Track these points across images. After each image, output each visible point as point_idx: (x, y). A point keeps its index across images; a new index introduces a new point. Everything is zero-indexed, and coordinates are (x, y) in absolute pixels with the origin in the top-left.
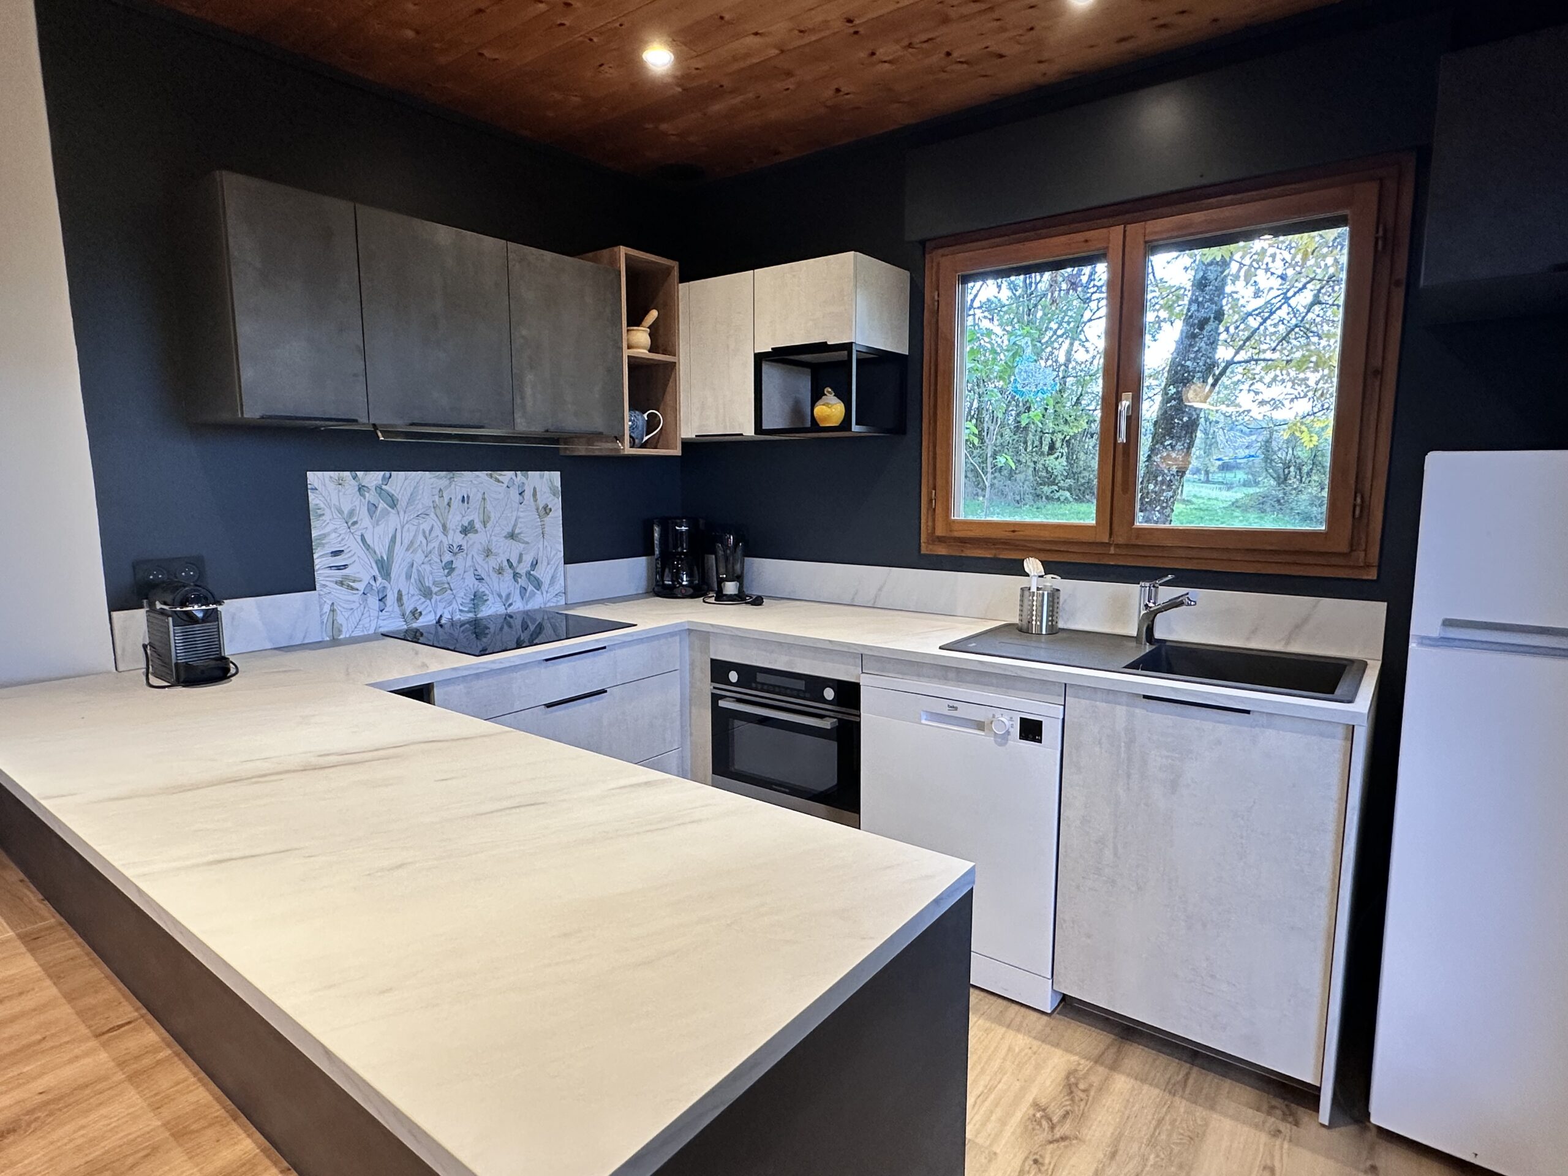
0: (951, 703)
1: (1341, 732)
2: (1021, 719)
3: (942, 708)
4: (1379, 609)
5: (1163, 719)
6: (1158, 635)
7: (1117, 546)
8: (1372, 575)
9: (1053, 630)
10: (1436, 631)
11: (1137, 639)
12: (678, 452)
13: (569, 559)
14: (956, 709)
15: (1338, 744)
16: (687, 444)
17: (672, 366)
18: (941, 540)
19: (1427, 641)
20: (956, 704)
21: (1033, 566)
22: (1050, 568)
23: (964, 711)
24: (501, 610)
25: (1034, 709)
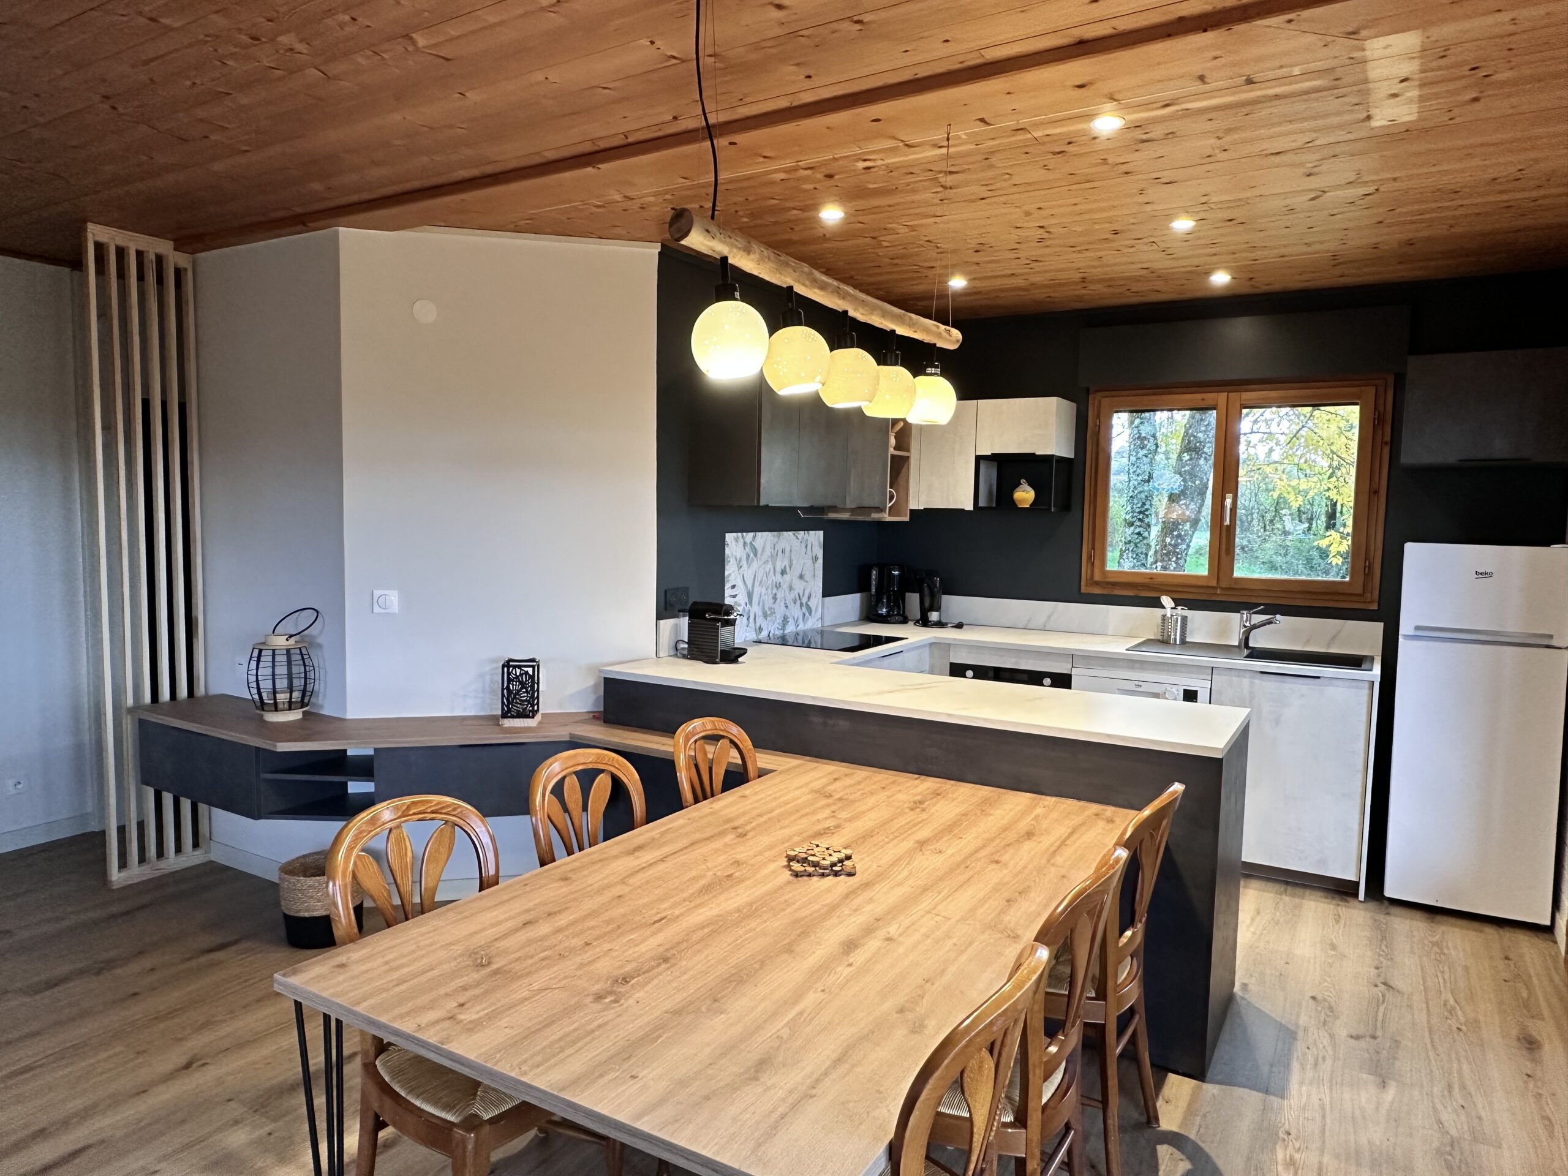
0: (1137, 683)
1: (1367, 685)
2: (1185, 690)
3: (1131, 686)
4: (1379, 627)
5: (1271, 683)
6: (1251, 645)
7: (1222, 589)
8: (1375, 607)
9: (1183, 642)
10: (1412, 632)
11: (1239, 647)
12: (907, 519)
13: (825, 594)
14: (1140, 686)
15: (1365, 692)
16: (913, 512)
17: (908, 457)
18: (1097, 583)
19: (1407, 637)
20: (1140, 683)
21: (1166, 601)
22: (1178, 602)
23: (1145, 687)
24: (794, 630)
25: (1192, 684)
